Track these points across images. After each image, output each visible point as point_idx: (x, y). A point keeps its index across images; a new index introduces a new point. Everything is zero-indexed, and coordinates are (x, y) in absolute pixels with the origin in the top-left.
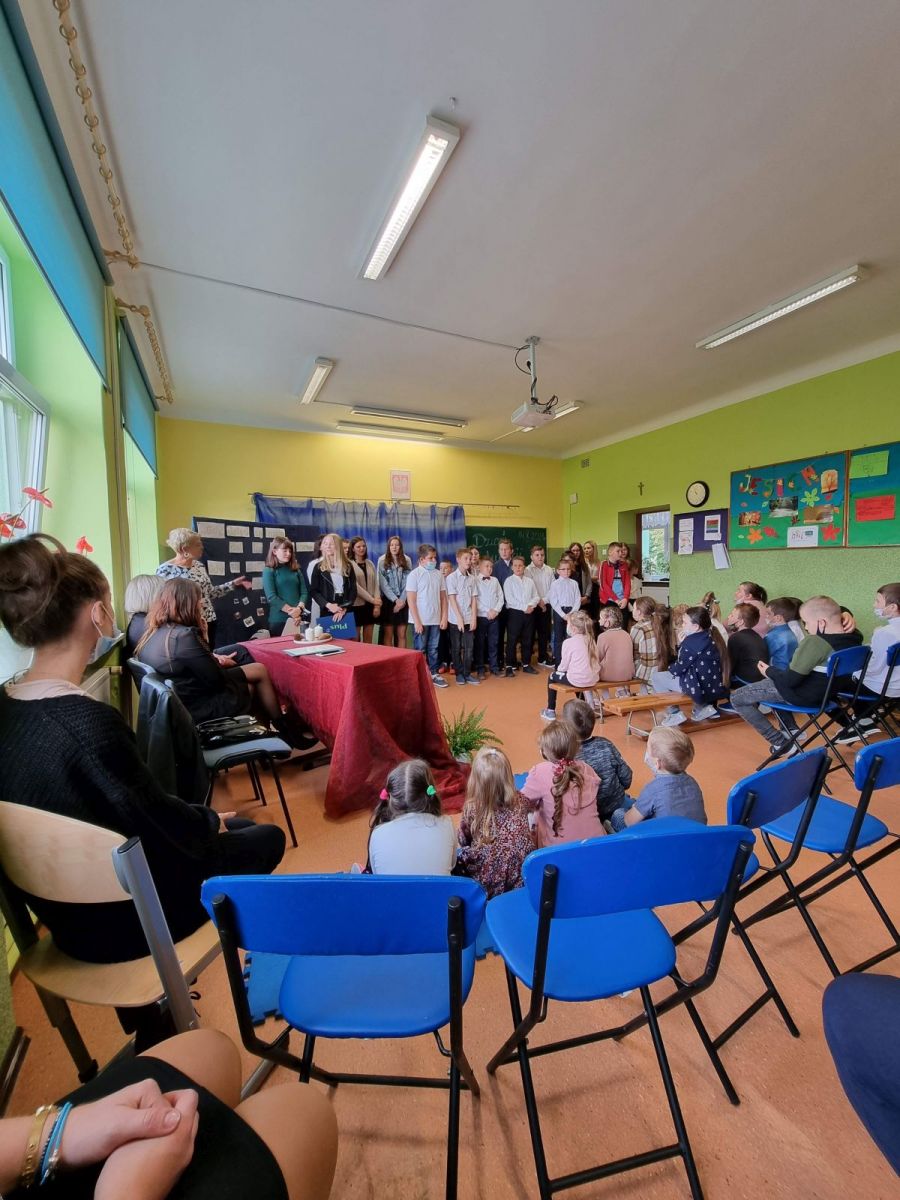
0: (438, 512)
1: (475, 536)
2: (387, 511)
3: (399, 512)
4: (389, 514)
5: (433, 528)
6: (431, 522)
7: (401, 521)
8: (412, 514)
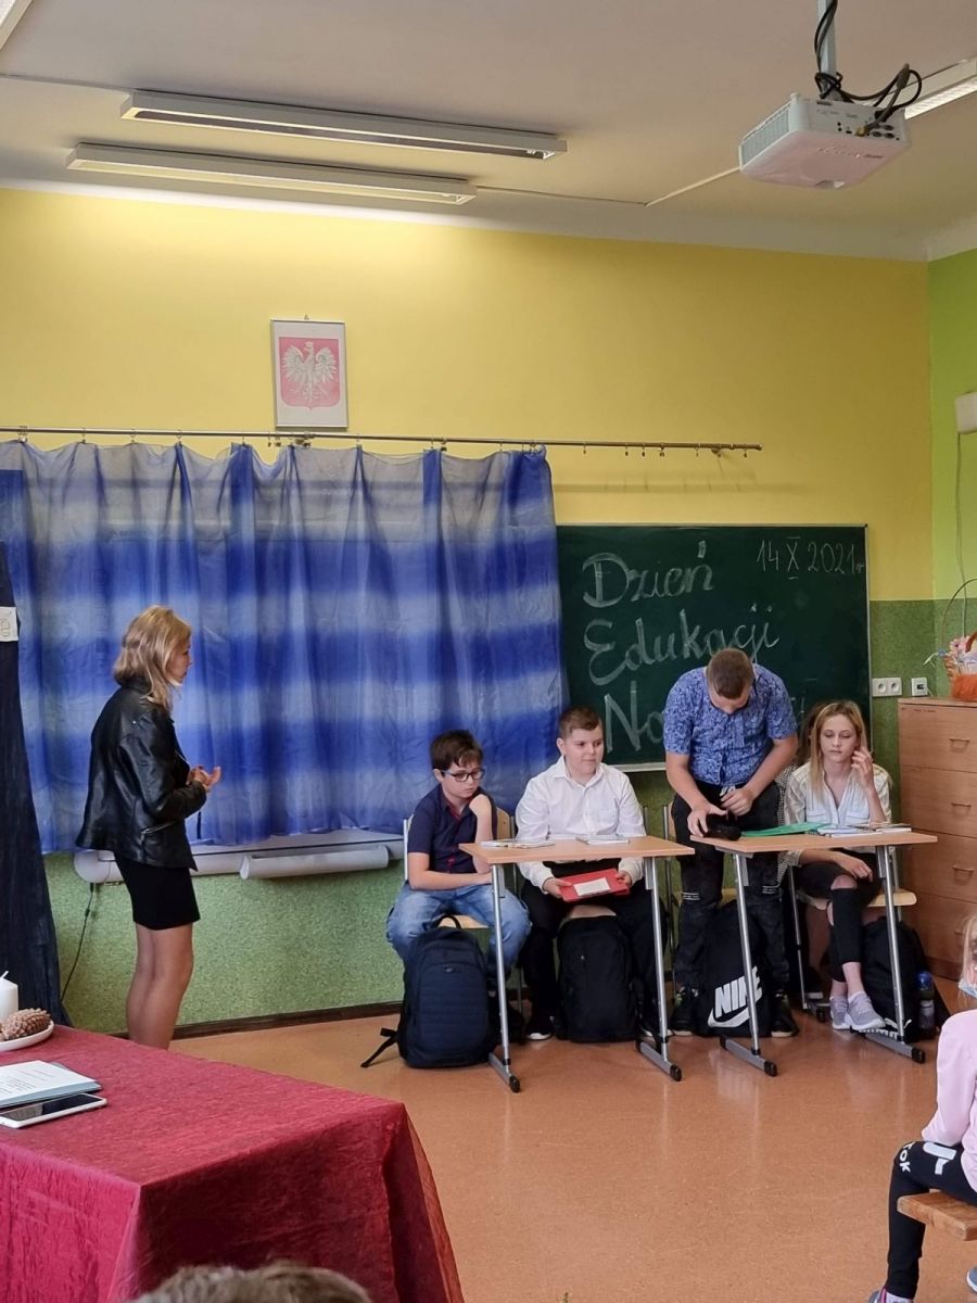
0: (450, 474)
1: (593, 560)
2: (260, 476)
3: (304, 477)
4: (269, 485)
5: (432, 537)
6: (426, 513)
7: (313, 512)
8: (354, 485)
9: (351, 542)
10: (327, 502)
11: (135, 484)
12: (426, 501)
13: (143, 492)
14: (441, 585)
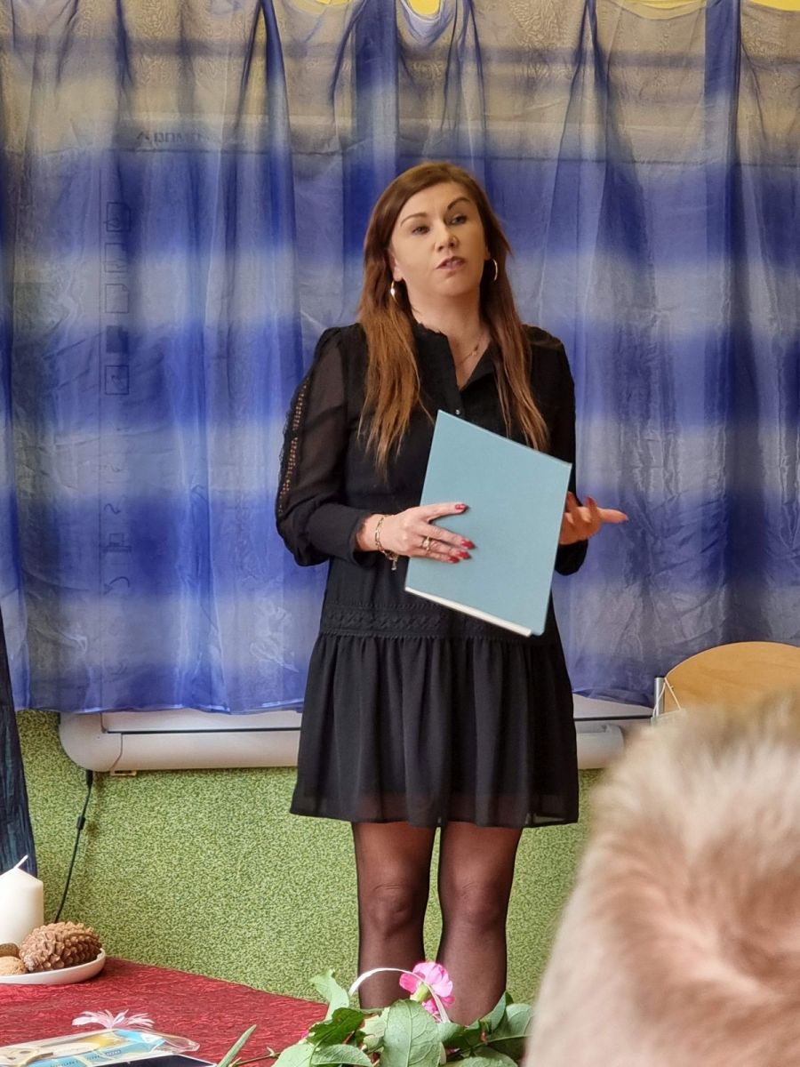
0: (756, 40)
2: (409, 39)
3: (490, 40)
4: (423, 55)
5: (719, 155)
6: (709, 109)
7: (503, 104)
8: (579, 57)
9: (570, 162)
10: (529, 86)
11: (186, 49)
12: (710, 88)
13: (199, 62)
14: (735, 245)
